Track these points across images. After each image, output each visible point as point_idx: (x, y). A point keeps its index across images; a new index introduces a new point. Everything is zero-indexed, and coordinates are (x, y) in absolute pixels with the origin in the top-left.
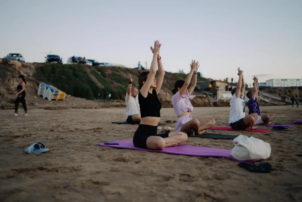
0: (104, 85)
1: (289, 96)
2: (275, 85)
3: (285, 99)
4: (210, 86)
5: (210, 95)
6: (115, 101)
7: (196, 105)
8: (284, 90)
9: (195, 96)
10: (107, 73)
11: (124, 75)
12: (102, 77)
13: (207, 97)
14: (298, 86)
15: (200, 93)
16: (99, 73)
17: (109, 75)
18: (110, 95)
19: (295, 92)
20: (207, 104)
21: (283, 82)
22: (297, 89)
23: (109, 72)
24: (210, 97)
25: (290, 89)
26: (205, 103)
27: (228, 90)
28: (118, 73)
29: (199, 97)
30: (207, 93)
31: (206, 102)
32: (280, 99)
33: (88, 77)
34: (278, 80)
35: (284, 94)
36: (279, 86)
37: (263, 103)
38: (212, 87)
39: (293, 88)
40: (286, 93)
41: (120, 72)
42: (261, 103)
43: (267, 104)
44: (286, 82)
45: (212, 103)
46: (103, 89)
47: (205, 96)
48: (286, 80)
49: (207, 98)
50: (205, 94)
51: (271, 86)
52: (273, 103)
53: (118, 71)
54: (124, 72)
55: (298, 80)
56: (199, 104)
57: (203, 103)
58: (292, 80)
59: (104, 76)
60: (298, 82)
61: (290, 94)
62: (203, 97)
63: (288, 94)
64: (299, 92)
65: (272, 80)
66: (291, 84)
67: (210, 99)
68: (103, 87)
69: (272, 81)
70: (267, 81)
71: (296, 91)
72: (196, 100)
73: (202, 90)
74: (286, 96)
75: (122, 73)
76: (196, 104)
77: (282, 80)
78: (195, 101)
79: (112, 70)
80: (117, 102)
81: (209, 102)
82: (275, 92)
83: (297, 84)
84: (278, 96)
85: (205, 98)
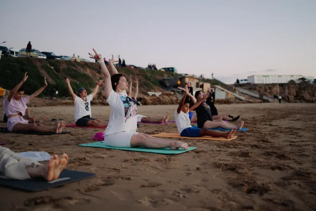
0: (56, 81)
1: (269, 93)
2: (256, 82)
3: (263, 97)
4: (179, 82)
5: (178, 92)
6: (67, 98)
7: (162, 103)
8: (264, 87)
9: (161, 93)
10: (61, 67)
11: (82, 70)
12: (55, 72)
13: (175, 94)
14: (280, 82)
15: (168, 90)
16: (52, 67)
17: (64, 70)
18: (57, 92)
19: (275, 88)
20: (174, 102)
21: (264, 78)
22: (278, 86)
23: (64, 66)
24: (178, 94)
25: (271, 86)
26: (172, 100)
27: (199, 86)
28: (74, 68)
29: (167, 95)
30: (175, 90)
31: (174, 100)
32: (258, 96)
33: (38, 71)
34: (259, 76)
35: (264, 91)
36: (260, 82)
37: (238, 101)
38: (181, 83)
39: (274, 85)
40: (266, 90)
41: (77, 66)
42: (235, 100)
43: (242, 101)
44: (267, 78)
45: (179, 100)
46: (54, 85)
47: (172, 93)
48: (268, 76)
49: (175, 96)
50: (173, 91)
51: (252, 82)
52: (248, 101)
53: (75, 66)
54: (81, 66)
55: (280, 76)
56: (166, 101)
57: (170, 100)
58: (274, 76)
59: (58, 70)
60: (280, 78)
61: (270, 91)
62: (171, 95)
63: (268, 91)
64: (280, 89)
65: (254, 76)
66: (273, 80)
67: (177, 96)
68: (54, 83)
69: (254, 78)
70: (248, 77)
71: (277, 88)
72: (163, 98)
73: (170, 86)
74: (265, 93)
75: (79, 67)
76: (162, 101)
77: (264, 76)
78: (161, 98)
79: (67, 65)
80: (68, 99)
81: (177, 100)
82: (255, 89)
83: (278, 81)
84: (258, 93)
85: (173, 95)
